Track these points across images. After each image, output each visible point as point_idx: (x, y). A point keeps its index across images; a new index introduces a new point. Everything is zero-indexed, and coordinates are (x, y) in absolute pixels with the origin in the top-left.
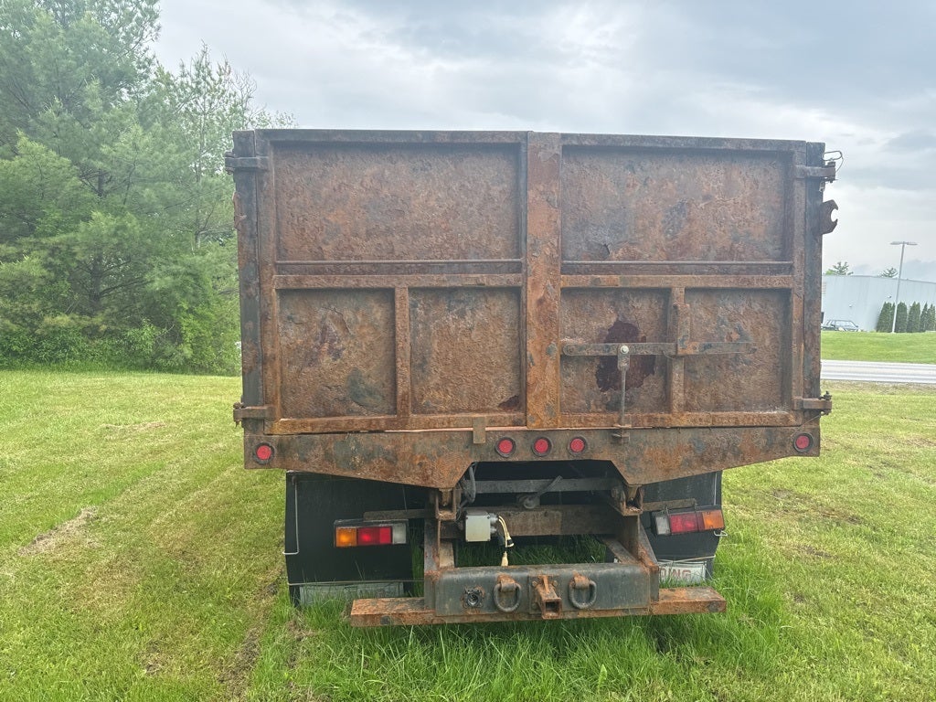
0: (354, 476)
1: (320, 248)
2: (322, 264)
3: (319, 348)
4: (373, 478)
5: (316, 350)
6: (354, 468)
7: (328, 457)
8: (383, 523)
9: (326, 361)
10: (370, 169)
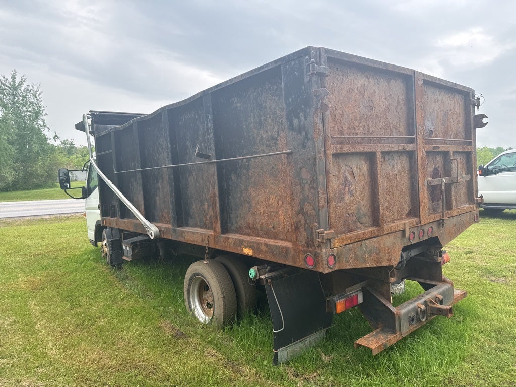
0: (365, 266)
1: (342, 128)
2: (343, 138)
3: (344, 190)
4: (372, 266)
5: (343, 191)
6: (366, 262)
7: (356, 257)
8: (353, 293)
9: (347, 198)
10: (360, 81)
